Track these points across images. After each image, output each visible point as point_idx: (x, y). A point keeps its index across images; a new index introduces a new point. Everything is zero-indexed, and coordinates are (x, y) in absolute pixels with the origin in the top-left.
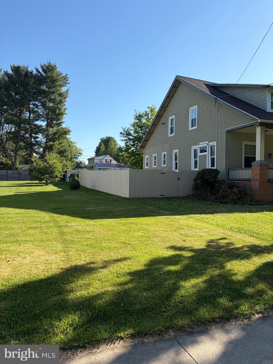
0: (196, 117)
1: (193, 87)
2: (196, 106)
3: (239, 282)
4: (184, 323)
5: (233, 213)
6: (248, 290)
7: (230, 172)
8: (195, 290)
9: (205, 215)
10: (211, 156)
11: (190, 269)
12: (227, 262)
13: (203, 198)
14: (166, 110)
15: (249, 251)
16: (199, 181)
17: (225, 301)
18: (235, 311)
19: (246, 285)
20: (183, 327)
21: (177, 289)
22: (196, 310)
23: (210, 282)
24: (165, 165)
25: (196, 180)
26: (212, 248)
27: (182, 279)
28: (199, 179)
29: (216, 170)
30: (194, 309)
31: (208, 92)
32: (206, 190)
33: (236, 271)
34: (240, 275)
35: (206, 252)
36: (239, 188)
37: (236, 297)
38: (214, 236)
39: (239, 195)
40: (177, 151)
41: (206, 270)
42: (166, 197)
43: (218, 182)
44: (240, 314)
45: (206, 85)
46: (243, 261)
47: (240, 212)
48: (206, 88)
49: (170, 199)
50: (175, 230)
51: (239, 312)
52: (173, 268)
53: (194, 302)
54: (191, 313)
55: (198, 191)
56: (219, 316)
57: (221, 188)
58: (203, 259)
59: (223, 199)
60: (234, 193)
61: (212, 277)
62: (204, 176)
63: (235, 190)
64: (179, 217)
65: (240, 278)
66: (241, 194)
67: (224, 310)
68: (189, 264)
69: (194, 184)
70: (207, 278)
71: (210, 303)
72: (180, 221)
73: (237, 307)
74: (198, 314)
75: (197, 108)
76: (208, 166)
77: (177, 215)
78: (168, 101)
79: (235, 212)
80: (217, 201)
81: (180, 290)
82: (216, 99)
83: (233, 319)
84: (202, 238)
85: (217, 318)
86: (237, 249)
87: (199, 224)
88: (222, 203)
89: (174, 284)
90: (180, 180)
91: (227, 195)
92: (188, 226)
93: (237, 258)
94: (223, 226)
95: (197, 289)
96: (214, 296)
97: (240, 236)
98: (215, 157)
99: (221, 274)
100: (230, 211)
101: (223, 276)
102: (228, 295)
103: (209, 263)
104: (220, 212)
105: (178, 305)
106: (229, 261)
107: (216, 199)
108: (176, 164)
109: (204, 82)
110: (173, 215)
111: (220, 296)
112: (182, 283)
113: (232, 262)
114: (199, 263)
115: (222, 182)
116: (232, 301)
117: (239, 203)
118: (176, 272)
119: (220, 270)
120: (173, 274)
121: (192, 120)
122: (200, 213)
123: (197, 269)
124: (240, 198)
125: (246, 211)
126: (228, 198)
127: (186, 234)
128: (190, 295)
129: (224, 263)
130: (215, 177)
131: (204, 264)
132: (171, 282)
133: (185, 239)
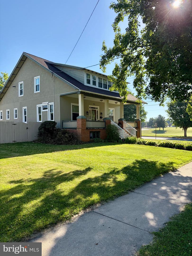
0: (39, 84)
1: (36, 63)
2: (39, 76)
3: (65, 196)
4: (24, 234)
5: (65, 151)
6: (70, 201)
7: (64, 123)
8: (34, 208)
9: (46, 154)
10: (51, 112)
11: (32, 194)
12: (58, 184)
13: (45, 141)
14: (16, 77)
15: (73, 175)
16: (43, 130)
17: (55, 212)
18: (61, 217)
19: (69, 198)
20: (23, 238)
21: (20, 211)
22: (34, 223)
23: (46, 200)
24: (17, 118)
25: (40, 129)
26: (49, 176)
27: (25, 203)
28: (42, 128)
29: (54, 122)
30: (32, 223)
31: (47, 67)
32: (47, 136)
33: (64, 190)
34: (66, 192)
35: (45, 180)
36: (69, 134)
37: (62, 207)
38: (51, 168)
39: (69, 138)
40: (26, 108)
41: (43, 193)
42: (17, 143)
43: (56, 130)
44: (64, 218)
45: (46, 62)
46: (69, 182)
47: (69, 150)
48: (46, 64)
49: (20, 144)
50: (22, 167)
51: (63, 217)
52: (18, 196)
53: (33, 218)
54: (30, 226)
55: (41, 137)
56: (50, 223)
57: (58, 134)
58: (42, 185)
59: (59, 141)
60: (66, 137)
61: (47, 197)
62: (46, 126)
63: (67, 135)
64: (27, 157)
65: (66, 193)
66: (70, 138)
67: (53, 218)
68: (32, 190)
69: (38, 132)
70: (44, 198)
71: (44, 215)
72: (27, 159)
73: (62, 214)
74: (35, 226)
75: (39, 78)
76: (49, 119)
77: (25, 156)
78: (18, 70)
79: (66, 150)
80: (55, 143)
81: (23, 211)
82: (53, 73)
83: (59, 222)
84: (42, 170)
85: (48, 225)
86: (66, 175)
87: (41, 160)
88: (58, 144)
89: (18, 207)
90: (28, 130)
91: (61, 139)
92: (33, 163)
93: (65, 181)
94: (58, 161)
95: (36, 207)
96: (47, 210)
97: (68, 166)
98: (53, 113)
99: (53, 194)
100: (63, 150)
101: (55, 195)
102: (58, 207)
103: (46, 188)
104: (57, 150)
105: (21, 223)
106: (60, 184)
107: (55, 142)
108: (26, 117)
109: (45, 60)
110: (22, 156)
111: (52, 209)
112: (25, 206)
113: (62, 184)
114: (39, 188)
115: (58, 130)
116: (60, 210)
117: (69, 143)
118: (21, 198)
119: (53, 191)
120: (18, 200)
121: (36, 86)
122: (43, 153)
123: (37, 193)
124: (70, 140)
125: (73, 149)
126: (63, 140)
127: (31, 169)
128: (30, 213)
129: (56, 186)
130: (54, 126)
131: (43, 188)
132: (16, 206)
133: (30, 172)
